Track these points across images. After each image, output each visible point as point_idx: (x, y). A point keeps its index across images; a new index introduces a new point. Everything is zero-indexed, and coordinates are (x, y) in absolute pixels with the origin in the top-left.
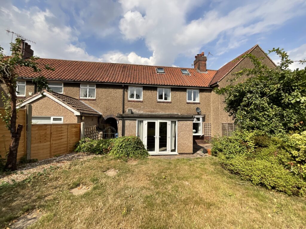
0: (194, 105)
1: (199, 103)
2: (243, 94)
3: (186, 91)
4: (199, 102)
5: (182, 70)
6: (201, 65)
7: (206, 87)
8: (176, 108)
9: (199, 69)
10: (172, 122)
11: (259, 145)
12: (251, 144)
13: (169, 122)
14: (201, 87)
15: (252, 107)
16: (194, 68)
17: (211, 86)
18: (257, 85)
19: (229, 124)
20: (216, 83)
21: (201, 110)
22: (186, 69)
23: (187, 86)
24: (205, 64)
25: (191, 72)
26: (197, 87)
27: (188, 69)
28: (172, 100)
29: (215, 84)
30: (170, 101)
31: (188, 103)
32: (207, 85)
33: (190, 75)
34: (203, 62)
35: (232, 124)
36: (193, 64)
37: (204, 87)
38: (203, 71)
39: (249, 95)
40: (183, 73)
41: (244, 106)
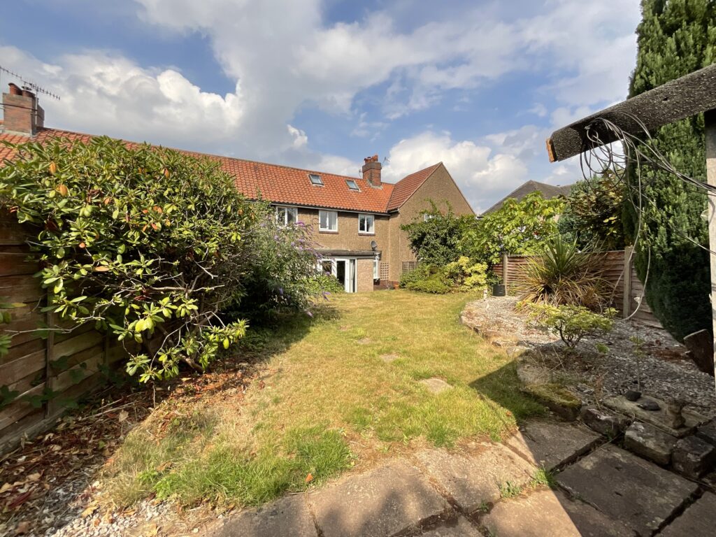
0: (368, 237)
1: (374, 235)
2: (424, 235)
3: (358, 217)
4: (373, 233)
5: (348, 181)
6: (373, 175)
7: (383, 213)
8: (345, 241)
9: (371, 181)
10: (351, 260)
11: (432, 273)
12: (427, 273)
13: (347, 261)
14: (378, 212)
15: (430, 246)
16: (362, 178)
17: (389, 211)
18: (434, 228)
19: (410, 262)
20: (396, 209)
21: (377, 244)
22: (353, 178)
23: (359, 211)
24: (380, 174)
25: (360, 186)
26: (372, 212)
27: (355, 179)
28: (339, 229)
29: (394, 210)
30: (336, 230)
31: (360, 235)
32: (384, 210)
33: (360, 191)
34: (376, 171)
35: (413, 262)
36: (361, 170)
37: (380, 213)
38: (376, 185)
39: (428, 236)
40: (351, 187)
41: (425, 245)
